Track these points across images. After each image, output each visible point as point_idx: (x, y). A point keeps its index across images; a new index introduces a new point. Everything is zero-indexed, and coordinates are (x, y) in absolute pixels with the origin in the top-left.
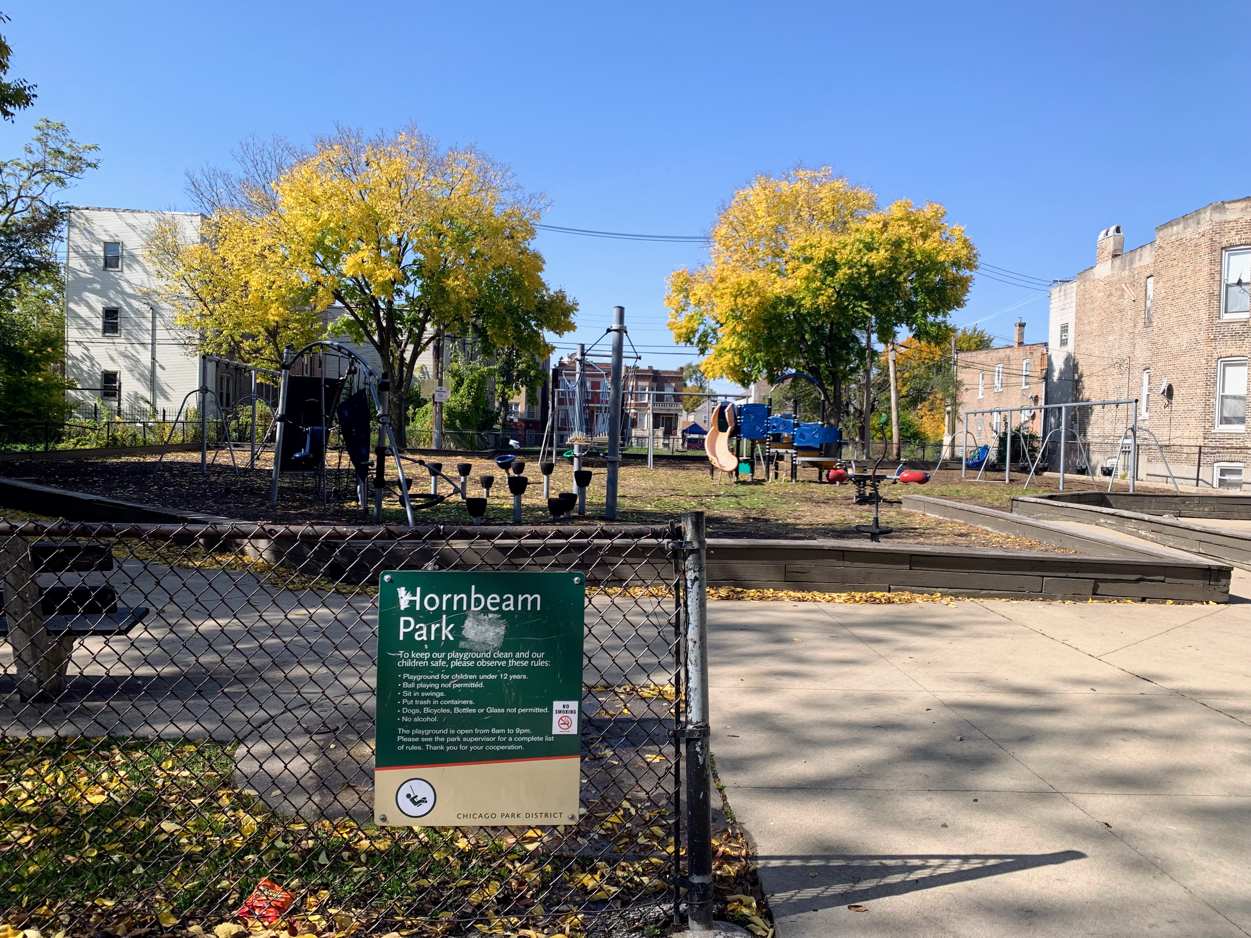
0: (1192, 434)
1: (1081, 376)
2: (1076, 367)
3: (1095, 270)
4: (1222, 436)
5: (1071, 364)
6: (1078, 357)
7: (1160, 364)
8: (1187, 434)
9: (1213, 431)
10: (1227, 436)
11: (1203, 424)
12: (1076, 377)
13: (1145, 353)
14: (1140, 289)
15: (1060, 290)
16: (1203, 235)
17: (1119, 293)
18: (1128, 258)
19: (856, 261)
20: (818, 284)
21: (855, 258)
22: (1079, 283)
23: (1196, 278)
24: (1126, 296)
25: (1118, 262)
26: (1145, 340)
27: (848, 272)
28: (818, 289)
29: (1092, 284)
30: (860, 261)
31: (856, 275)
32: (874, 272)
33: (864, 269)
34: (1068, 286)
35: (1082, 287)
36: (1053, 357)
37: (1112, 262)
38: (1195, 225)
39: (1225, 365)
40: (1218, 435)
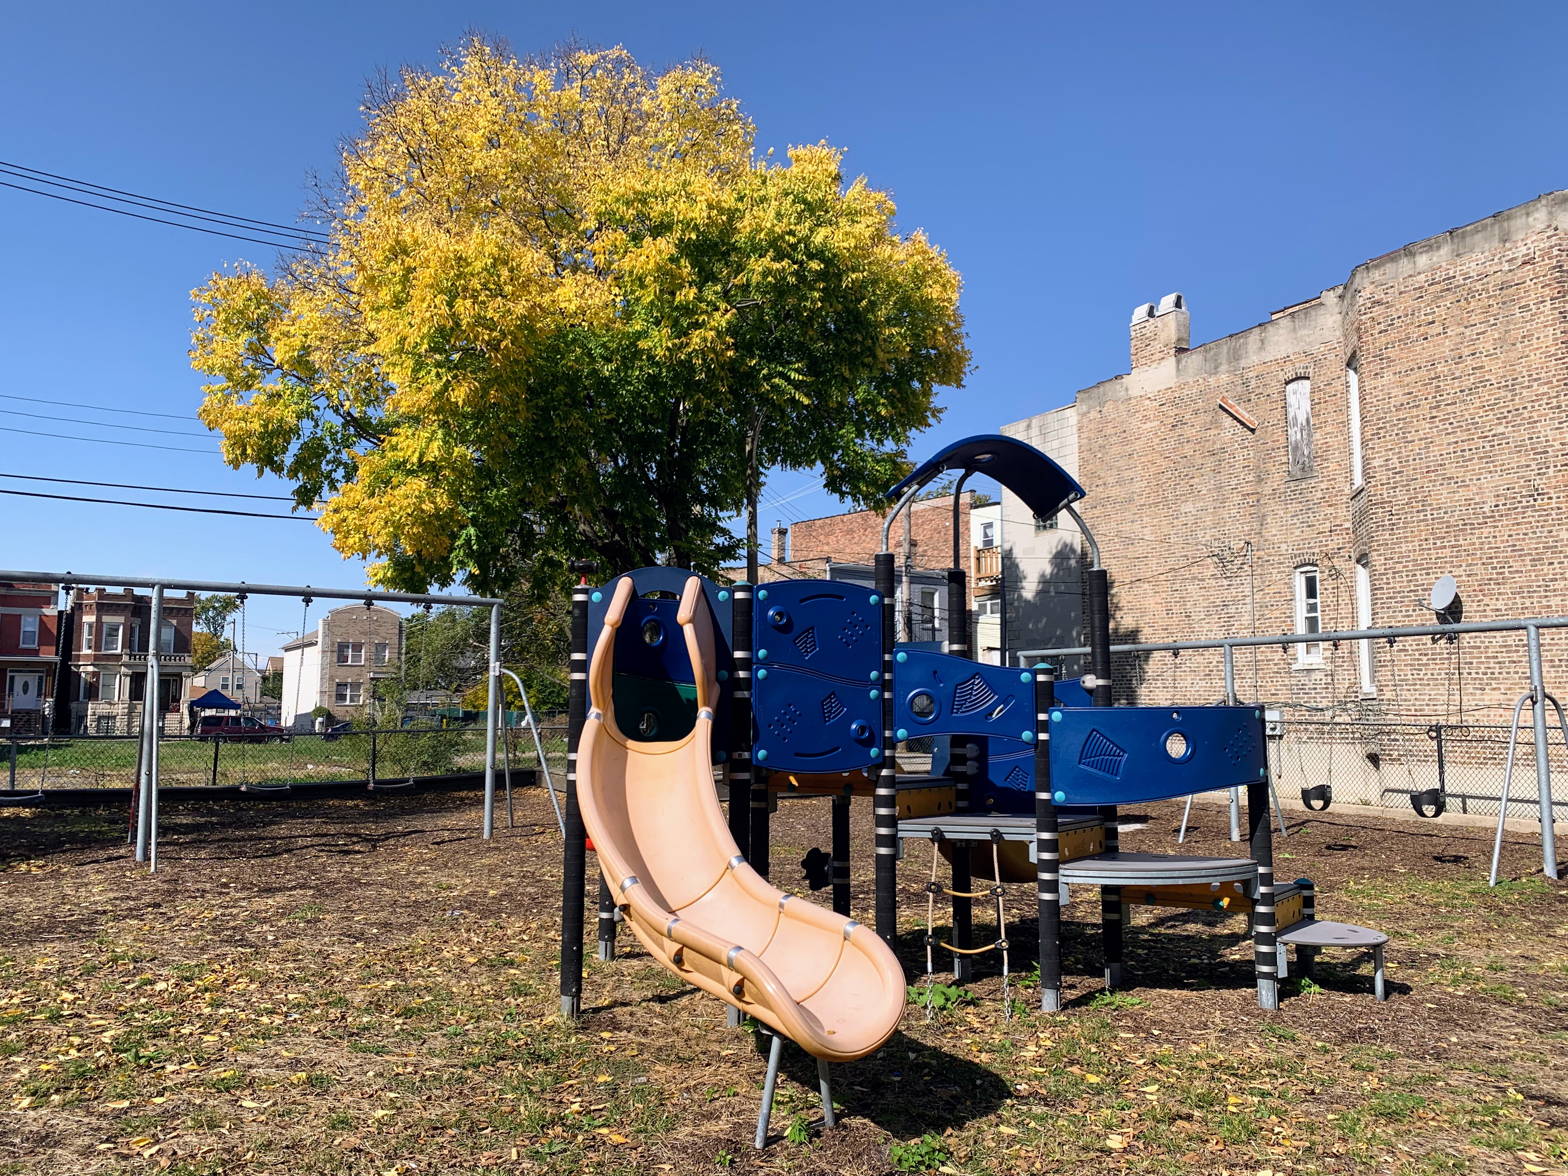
3: (1126, 379)
13: (1298, 532)
14: (1268, 406)
15: (1029, 426)
16: (1525, 263)
17: (1203, 418)
18: (1225, 349)
19: (792, 240)
20: (687, 294)
21: (792, 233)
22: (1085, 408)
23: (1513, 355)
24: (1228, 421)
25: (1193, 360)
26: (1294, 507)
27: (777, 266)
28: (687, 310)
29: (1122, 407)
30: (806, 240)
31: (792, 280)
32: (839, 276)
33: (815, 265)
34: (1052, 417)
35: (1093, 414)
36: (1017, 554)
37: (1178, 362)
38: (1496, 243)
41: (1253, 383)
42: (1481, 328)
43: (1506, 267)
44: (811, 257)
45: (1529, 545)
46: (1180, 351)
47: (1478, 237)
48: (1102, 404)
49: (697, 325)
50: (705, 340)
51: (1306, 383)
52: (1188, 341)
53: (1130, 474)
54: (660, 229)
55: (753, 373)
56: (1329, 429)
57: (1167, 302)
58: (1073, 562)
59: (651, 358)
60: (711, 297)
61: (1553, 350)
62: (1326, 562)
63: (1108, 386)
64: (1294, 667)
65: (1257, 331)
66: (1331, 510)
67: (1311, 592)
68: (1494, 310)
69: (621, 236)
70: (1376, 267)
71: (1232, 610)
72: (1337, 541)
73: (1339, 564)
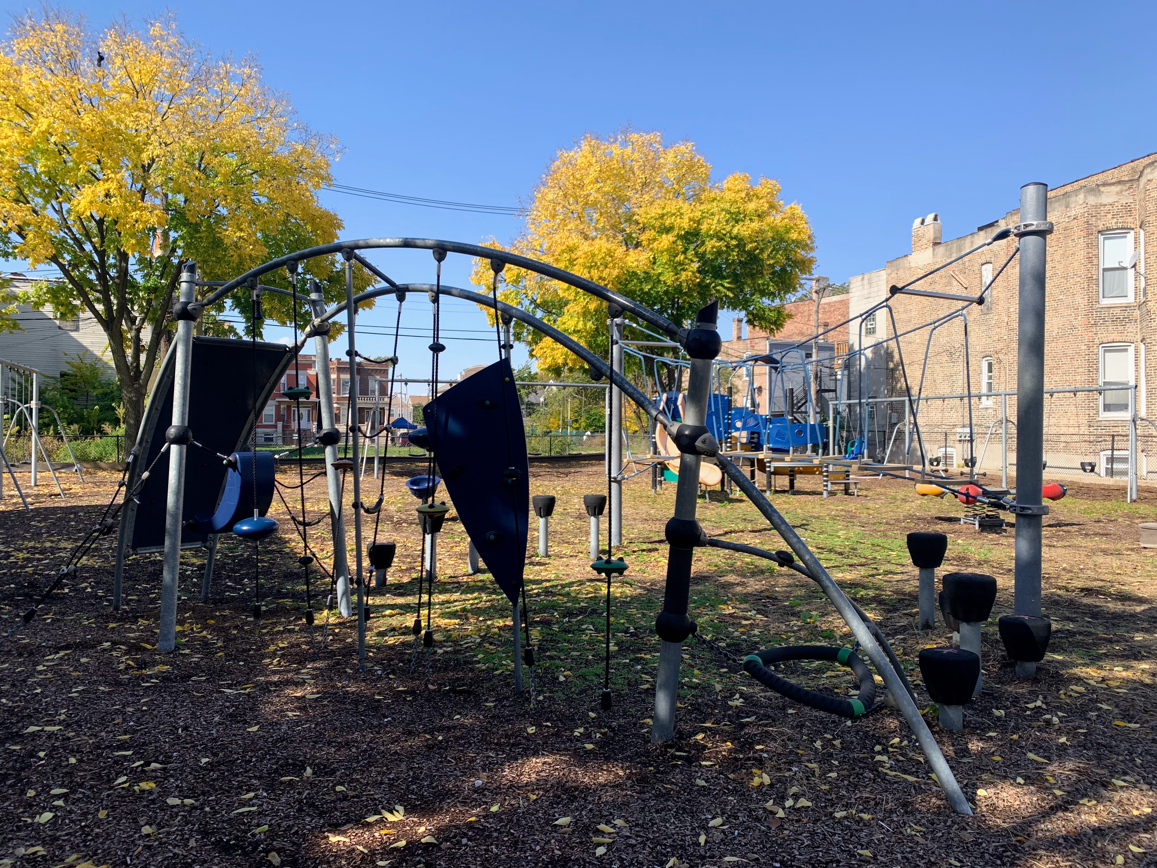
3: (909, 257)
4: (1107, 424)
9: (1098, 419)
10: (1110, 424)
11: (1087, 412)
12: (891, 365)
13: (984, 340)
14: (973, 276)
15: (863, 279)
16: (1074, 219)
17: (944, 280)
18: (955, 245)
19: (724, 232)
20: (681, 257)
21: (724, 229)
22: (889, 271)
23: (1068, 262)
24: (955, 283)
25: (941, 249)
26: (983, 328)
27: (717, 244)
28: (680, 264)
29: (907, 272)
30: (730, 232)
31: (724, 249)
32: (745, 245)
33: (734, 242)
34: (874, 275)
35: (894, 275)
37: (934, 250)
38: (1063, 208)
39: (1105, 351)
40: (1103, 422)
41: (967, 264)
42: (1056, 248)
43: (1067, 220)
44: (732, 238)
45: (1070, 352)
46: (935, 244)
47: (1057, 204)
48: (898, 270)
49: (684, 270)
50: (687, 276)
51: (991, 265)
52: (940, 239)
53: (910, 307)
54: (668, 230)
55: (708, 286)
56: (999, 289)
57: (930, 218)
58: (882, 352)
59: (665, 283)
60: (690, 257)
61: (1083, 261)
62: (996, 355)
63: (901, 260)
64: (980, 407)
65: (970, 237)
66: (999, 330)
67: (990, 370)
68: (1061, 240)
69: (653, 233)
70: (1015, 214)
71: (954, 378)
72: (1001, 345)
73: (1001, 356)
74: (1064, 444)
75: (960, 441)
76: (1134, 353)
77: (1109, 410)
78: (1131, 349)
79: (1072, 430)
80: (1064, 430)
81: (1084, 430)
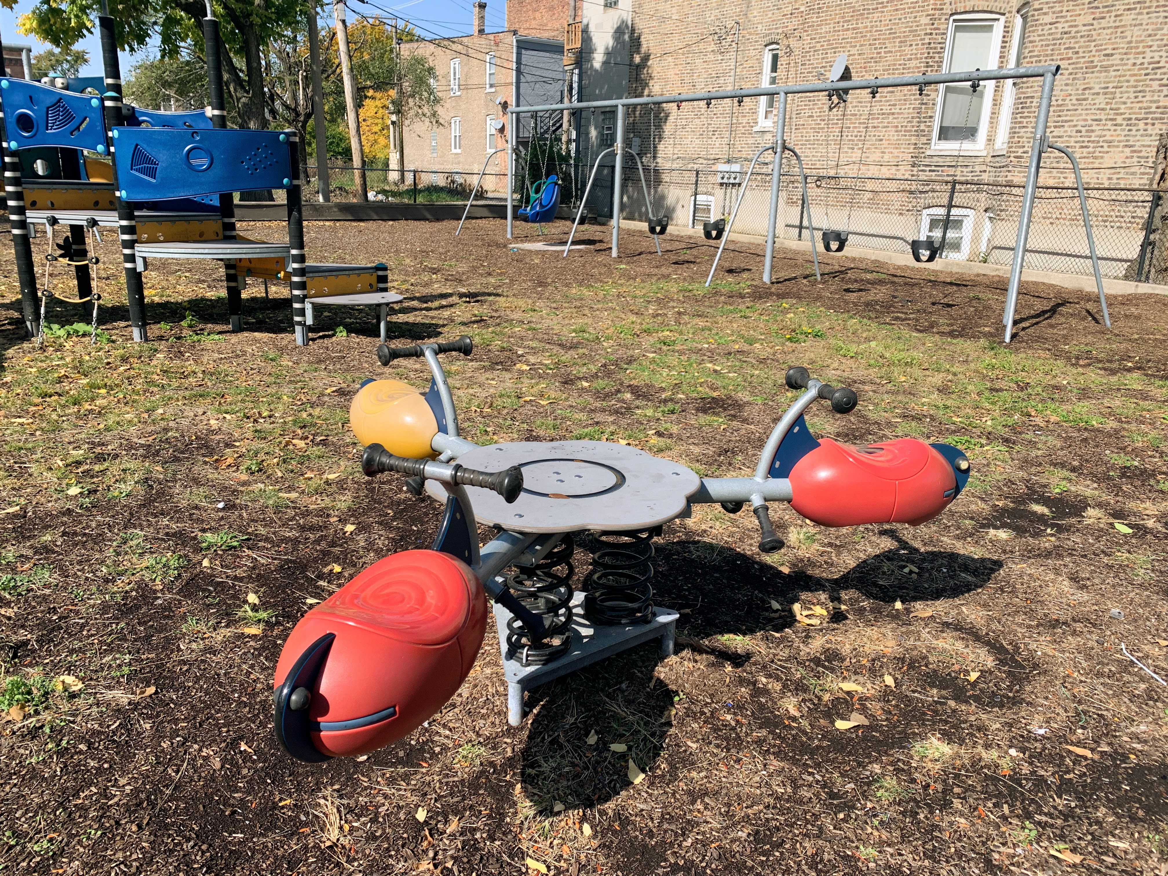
0: (886, 157)
1: (646, 58)
2: (635, 43)
4: (940, 161)
5: (626, 37)
6: (641, 25)
7: (825, 29)
8: (875, 156)
9: (928, 153)
10: (948, 161)
11: (913, 140)
12: (637, 59)
13: (770, 14)
36: (592, 28)
39: (957, 29)
40: (936, 159)
62: (785, 41)
64: (755, 129)
67: (774, 69)
71: (721, 81)
72: (795, 22)
73: (793, 43)
74: (870, 195)
75: (722, 184)
76: (1001, 34)
77: (946, 139)
78: (999, 28)
79: (885, 172)
80: (873, 171)
81: (904, 172)
